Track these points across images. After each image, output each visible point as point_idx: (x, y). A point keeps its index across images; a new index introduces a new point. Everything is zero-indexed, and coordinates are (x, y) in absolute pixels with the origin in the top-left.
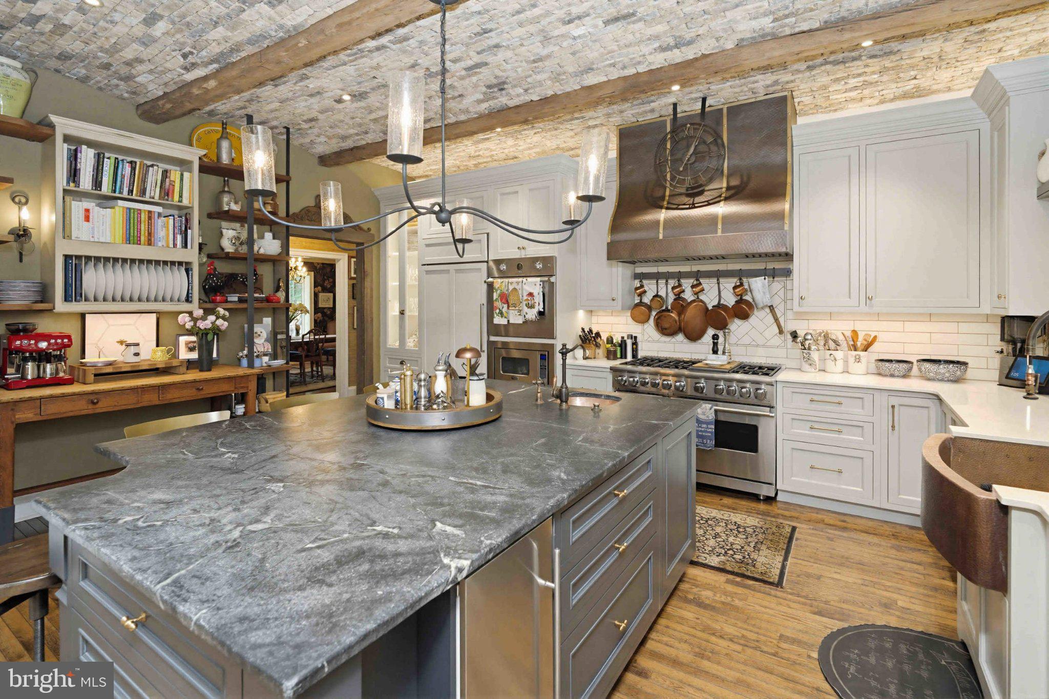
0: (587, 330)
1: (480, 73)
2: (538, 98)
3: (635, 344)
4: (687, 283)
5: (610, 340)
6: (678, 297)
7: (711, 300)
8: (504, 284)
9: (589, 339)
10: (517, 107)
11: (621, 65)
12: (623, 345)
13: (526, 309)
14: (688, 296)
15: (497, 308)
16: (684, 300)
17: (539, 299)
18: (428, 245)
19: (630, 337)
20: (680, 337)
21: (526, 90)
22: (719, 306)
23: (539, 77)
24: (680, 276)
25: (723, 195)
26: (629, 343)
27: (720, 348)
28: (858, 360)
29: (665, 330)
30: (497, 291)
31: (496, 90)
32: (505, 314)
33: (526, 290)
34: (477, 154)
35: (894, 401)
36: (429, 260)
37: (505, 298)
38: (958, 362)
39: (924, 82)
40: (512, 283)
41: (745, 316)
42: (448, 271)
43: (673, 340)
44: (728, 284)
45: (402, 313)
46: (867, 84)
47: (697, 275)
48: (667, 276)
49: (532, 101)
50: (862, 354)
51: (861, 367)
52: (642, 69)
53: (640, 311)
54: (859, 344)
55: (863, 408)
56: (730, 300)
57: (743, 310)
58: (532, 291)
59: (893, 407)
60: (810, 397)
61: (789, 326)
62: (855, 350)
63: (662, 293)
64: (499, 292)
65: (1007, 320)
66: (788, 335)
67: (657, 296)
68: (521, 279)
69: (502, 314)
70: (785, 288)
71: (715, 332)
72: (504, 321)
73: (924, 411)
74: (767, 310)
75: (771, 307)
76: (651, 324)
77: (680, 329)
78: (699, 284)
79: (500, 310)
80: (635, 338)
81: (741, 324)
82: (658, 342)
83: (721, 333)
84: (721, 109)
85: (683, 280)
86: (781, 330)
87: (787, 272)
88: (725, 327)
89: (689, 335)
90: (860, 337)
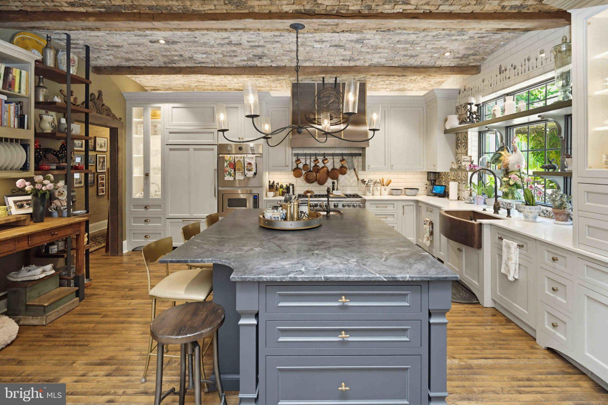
0: (271, 182)
2: (275, 66)
3: (293, 188)
4: (320, 159)
5: (282, 187)
6: (316, 166)
7: (329, 166)
8: (231, 158)
9: (272, 187)
10: (261, 67)
11: (323, 62)
12: (288, 188)
13: (246, 172)
14: (321, 165)
15: (227, 171)
16: (318, 166)
17: (254, 166)
18: (170, 133)
19: (290, 184)
20: (315, 184)
21: (272, 61)
22: (334, 169)
23: (284, 58)
24: (316, 155)
25: (342, 121)
26: (291, 187)
27: (336, 188)
28: (385, 190)
29: (308, 180)
30: (227, 161)
31: (257, 58)
32: (233, 175)
33: (246, 161)
35: (404, 204)
36: (171, 141)
37: (233, 166)
38: (415, 189)
39: (406, 87)
40: (237, 157)
41: (344, 173)
42: (188, 149)
43: (311, 185)
44: (337, 159)
45: (147, 175)
46: (390, 84)
47: (324, 155)
48: (310, 155)
49: (271, 66)
50: (387, 187)
51: (387, 192)
52: (330, 65)
53: (297, 172)
54: (384, 183)
55: (394, 207)
56: (338, 166)
57: (343, 171)
58: (251, 162)
59: (403, 206)
60: (376, 205)
61: (361, 178)
62: (384, 186)
63: (308, 163)
64: (228, 162)
65: (429, 173)
66: (360, 181)
67: (306, 164)
68: (242, 156)
69: (230, 175)
70: (358, 161)
71: (333, 181)
72: (231, 179)
73: (412, 207)
74: (352, 170)
75: (355, 169)
76: (302, 178)
77: (316, 180)
78: (326, 159)
79: (229, 172)
80: (293, 185)
81: (341, 177)
82: (304, 186)
83: (335, 181)
84: (340, 83)
85: (318, 157)
86: (358, 180)
87: (359, 155)
88: (337, 178)
89: (321, 183)
90: (385, 181)
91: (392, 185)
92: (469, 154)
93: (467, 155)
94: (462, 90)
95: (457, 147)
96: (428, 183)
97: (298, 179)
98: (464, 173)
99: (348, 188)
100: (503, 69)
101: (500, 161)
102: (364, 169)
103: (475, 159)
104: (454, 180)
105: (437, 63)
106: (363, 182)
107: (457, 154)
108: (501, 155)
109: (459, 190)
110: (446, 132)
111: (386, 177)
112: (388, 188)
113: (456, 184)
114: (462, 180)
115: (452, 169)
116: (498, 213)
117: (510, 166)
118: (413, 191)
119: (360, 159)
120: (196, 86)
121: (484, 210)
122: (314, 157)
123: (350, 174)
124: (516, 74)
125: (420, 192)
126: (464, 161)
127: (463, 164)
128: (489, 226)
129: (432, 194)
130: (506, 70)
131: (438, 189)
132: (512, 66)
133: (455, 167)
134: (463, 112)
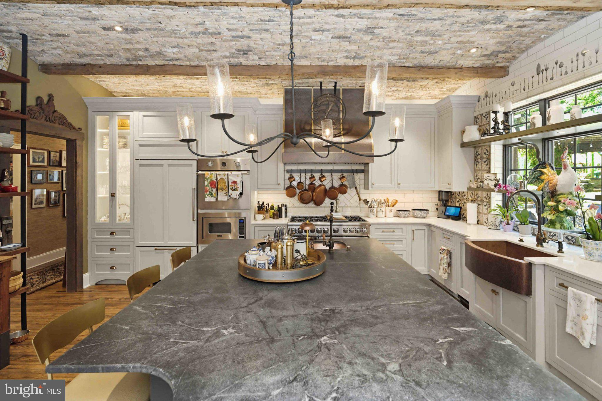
0: (261, 203)
1: (240, 41)
2: (264, 64)
3: (286, 209)
4: (317, 176)
5: (272, 208)
6: (312, 183)
7: (327, 184)
8: (213, 175)
9: (261, 208)
10: (248, 66)
11: (322, 59)
12: (280, 210)
13: (231, 191)
14: (317, 183)
15: (207, 191)
16: (314, 184)
17: (239, 185)
18: (141, 145)
19: (282, 205)
20: (312, 204)
21: (260, 58)
22: (332, 187)
23: (274, 53)
24: (312, 171)
25: (342, 133)
26: (283, 208)
27: (334, 209)
28: (391, 211)
29: (303, 201)
30: (207, 180)
31: (242, 53)
32: (214, 195)
33: (231, 180)
34: (181, 85)
35: (414, 228)
36: (142, 156)
37: (215, 184)
38: (425, 210)
39: (414, 94)
40: (220, 175)
41: (344, 192)
42: (162, 165)
43: (306, 206)
44: (336, 176)
45: (113, 195)
46: (397, 90)
47: (321, 171)
48: (306, 171)
49: (259, 65)
50: (392, 208)
51: (392, 214)
52: (331, 64)
53: (290, 191)
54: (390, 204)
55: (402, 233)
56: (337, 184)
57: (343, 189)
58: (235, 180)
59: (413, 231)
60: (382, 230)
61: (363, 197)
62: (389, 206)
63: (303, 180)
64: (209, 180)
65: (440, 192)
66: (362, 201)
67: (300, 182)
68: (226, 172)
69: (212, 195)
70: (359, 179)
71: (331, 201)
72: (213, 200)
73: (423, 231)
74: (353, 189)
75: (356, 188)
76: (296, 197)
77: (312, 200)
78: (324, 176)
79: (210, 192)
80: (286, 206)
81: (340, 196)
82: (298, 207)
83: (334, 201)
84: (339, 89)
85: (314, 174)
86: (360, 200)
87: (362, 171)
88: (335, 198)
89: (318, 203)
90: (391, 201)
91: (399, 206)
92: (492, 171)
93: (489, 172)
94: (483, 96)
95: (476, 161)
96: (439, 203)
97: (291, 198)
98: (485, 194)
99: (349, 209)
100: (543, 67)
101: (542, 181)
102: (367, 187)
103: (500, 176)
104: (472, 201)
105: (459, 63)
106: (366, 202)
107: (475, 170)
108: (542, 173)
109: (479, 213)
110: (463, 145)
111: (391, 197)
112: (394, 209)
113: (475, 205)
114: (482, 201)
115: (470, 189)
116: (542, 246)
117: (557, 188)
118: (423, 213)
119: (362, 176)
120: (174, 92)
121: (521, 240)
122: (310, 174)
123: (351, 192)
124: (563, 73)
125: (430, 213)
126: (486, 179)
127: (486, 182)
128: (543, 267)
129: (445, 216)
130: (546, 69)
131: (452, 211)
132: (556, 63)
133: (474, 186)
134: (484, 121)
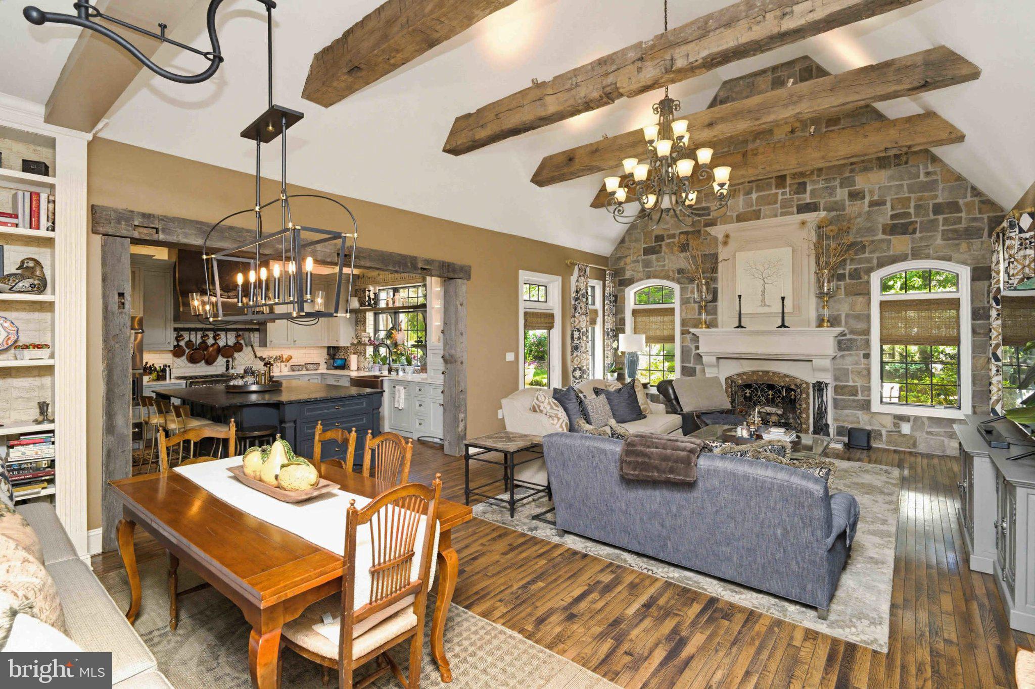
3: (171, 369)
4: (211, 334)
6: (204, 342)
7: (221, 343)
12: (164, 371)
14: (210, 341)
16: (206, 343)
19: (165, 366)
20: (201, 363)
22: (227, 346)
24: (204, 330)
26: (168, 369)
28: (286, 366)
29: (192, 360)
38: (316, 364)
41: (239, 350)
44: (231, 335)
47: (215, 330)
48: (196, 330)
50: (287, 363)
51: (289, 368)
53: (177, 351)
54: (284, 360)
56: (231, 343)
57: (238, 348)
61: (259, 355)
62: (284, 362)
63: (193, 340)
65: (329, 348)
66: (258, 358)
67: (190, 341)
70: (255, 336)
71: (226, 359)
74: (250, 348)
75: (252, 346)
76: (184, 358)
77: (204, 358)
78: (219, 335)
80: (169, 366)
81: (236, 355)
82: (185, 367)
83: (230, 360)
85: (207, 333)
86: (256, 357)
87: (258, 330)
88: (232, 356)
89: (210, 362)
90: (285, 357)
91: (294, 361)
92: (367, 331)
93: (365, 332)
95: (357, 324)
96: (328, 357)
97: (175, 359)
98: (362, 347)
101: (391, 338)
102: (264, 344)
103: (372, 335)
104: (355, 353)
106: (262, 359)
107: (356, 330)
108: (392, 333)
109: (358, 362)
112: (289, 364)
113: (356, 356)
114: (361, 353)
115: (352, 344)
118: (315, 366)
119: (257, 335)
122: (201, 332)
123: (247, 350)
125: (321, 367)
126: (363, 336)
127: (363, 339)
129: (333, 367)
131: (339, 363)
133: (355, 341)
134: (362, 295)
